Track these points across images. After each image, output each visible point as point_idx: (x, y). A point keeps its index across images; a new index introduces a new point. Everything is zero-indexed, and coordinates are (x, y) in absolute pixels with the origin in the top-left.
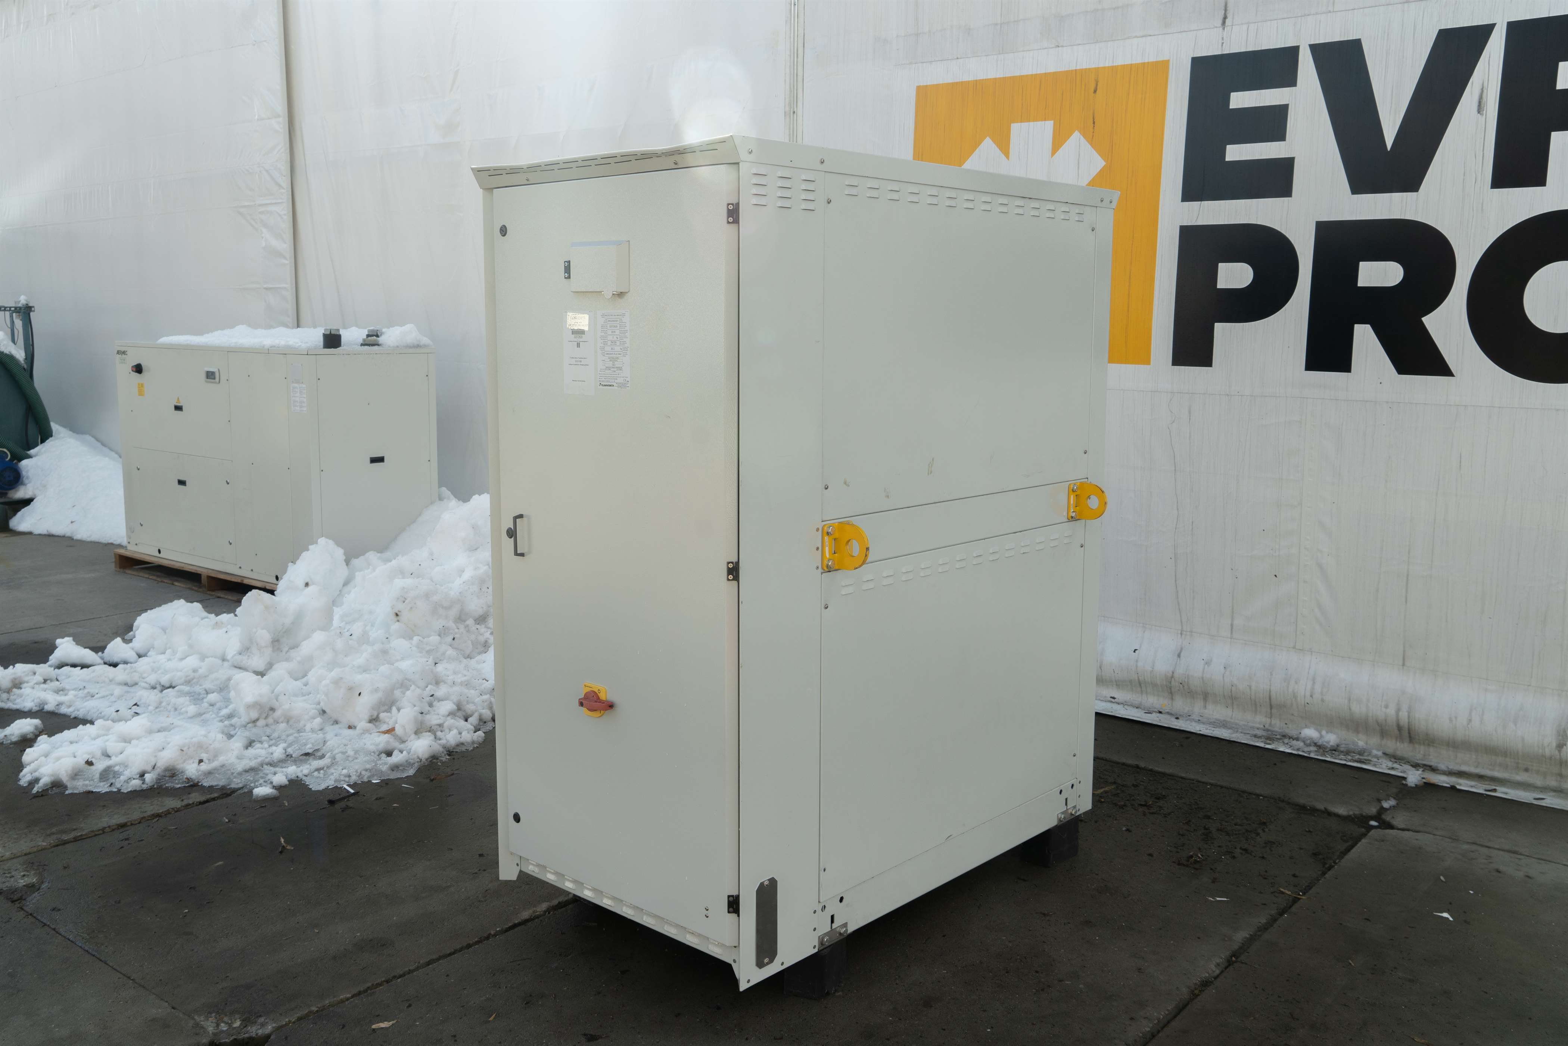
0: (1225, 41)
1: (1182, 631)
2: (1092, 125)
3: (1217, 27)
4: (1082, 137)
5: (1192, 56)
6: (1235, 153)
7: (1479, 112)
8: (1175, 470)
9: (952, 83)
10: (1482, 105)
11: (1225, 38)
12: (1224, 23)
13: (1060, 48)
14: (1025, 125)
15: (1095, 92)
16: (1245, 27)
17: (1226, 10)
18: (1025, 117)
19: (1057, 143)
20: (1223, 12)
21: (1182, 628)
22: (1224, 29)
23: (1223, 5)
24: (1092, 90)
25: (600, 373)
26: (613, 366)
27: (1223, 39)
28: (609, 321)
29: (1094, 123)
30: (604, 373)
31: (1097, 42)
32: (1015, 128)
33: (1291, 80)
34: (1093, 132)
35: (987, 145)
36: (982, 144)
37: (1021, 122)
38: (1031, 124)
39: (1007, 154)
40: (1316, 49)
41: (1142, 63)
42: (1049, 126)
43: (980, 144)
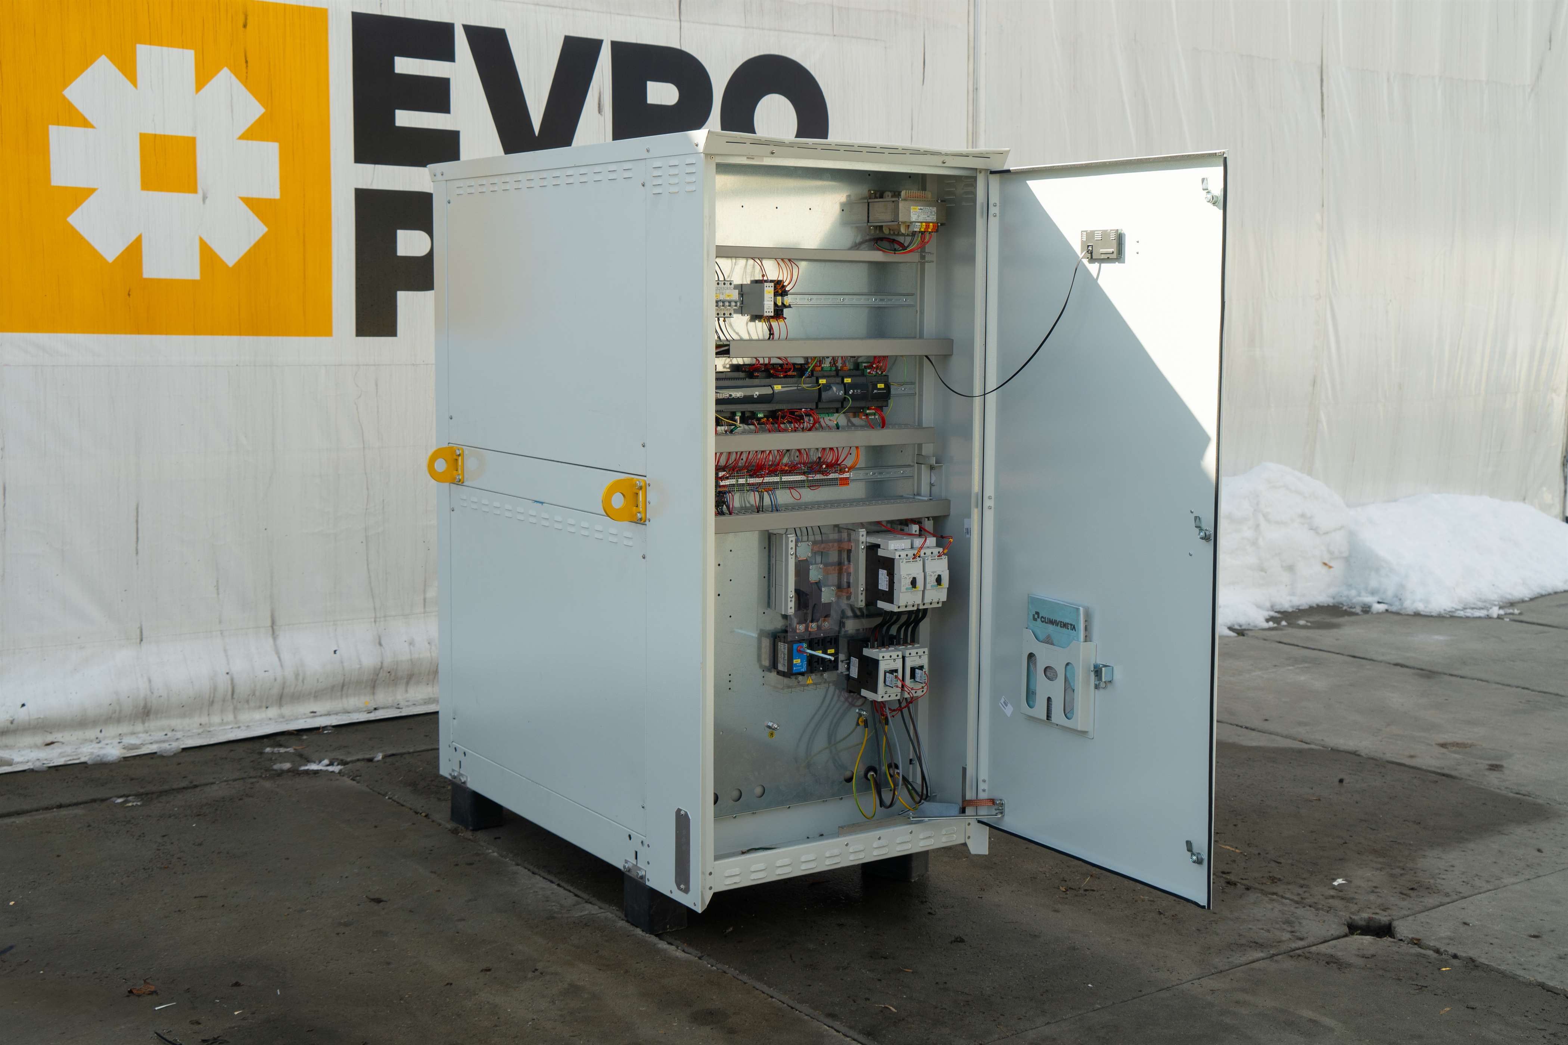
1: (375, 618)
2: (245, 65)
4: (233, 77)
5: (352, 11)
6: (405, 118)
7: (599, 113)
8: (364, 447)
10: (601, 107)
14: (156, 49)
15: (245, 26)
18: (155, 39)
19: (202, 79)
21: (375, 616)
24: (241, 24)
32: (144, 52)
33: (448, 55)
34: (247, 73)
35: (103, 65)
36: (96, 63)
37: (150, 44)
38: (165, 49)
39: (133, 80)
40: (470, 30)
41: (297, 6)
42: (189, 56)
43: (92, 63)
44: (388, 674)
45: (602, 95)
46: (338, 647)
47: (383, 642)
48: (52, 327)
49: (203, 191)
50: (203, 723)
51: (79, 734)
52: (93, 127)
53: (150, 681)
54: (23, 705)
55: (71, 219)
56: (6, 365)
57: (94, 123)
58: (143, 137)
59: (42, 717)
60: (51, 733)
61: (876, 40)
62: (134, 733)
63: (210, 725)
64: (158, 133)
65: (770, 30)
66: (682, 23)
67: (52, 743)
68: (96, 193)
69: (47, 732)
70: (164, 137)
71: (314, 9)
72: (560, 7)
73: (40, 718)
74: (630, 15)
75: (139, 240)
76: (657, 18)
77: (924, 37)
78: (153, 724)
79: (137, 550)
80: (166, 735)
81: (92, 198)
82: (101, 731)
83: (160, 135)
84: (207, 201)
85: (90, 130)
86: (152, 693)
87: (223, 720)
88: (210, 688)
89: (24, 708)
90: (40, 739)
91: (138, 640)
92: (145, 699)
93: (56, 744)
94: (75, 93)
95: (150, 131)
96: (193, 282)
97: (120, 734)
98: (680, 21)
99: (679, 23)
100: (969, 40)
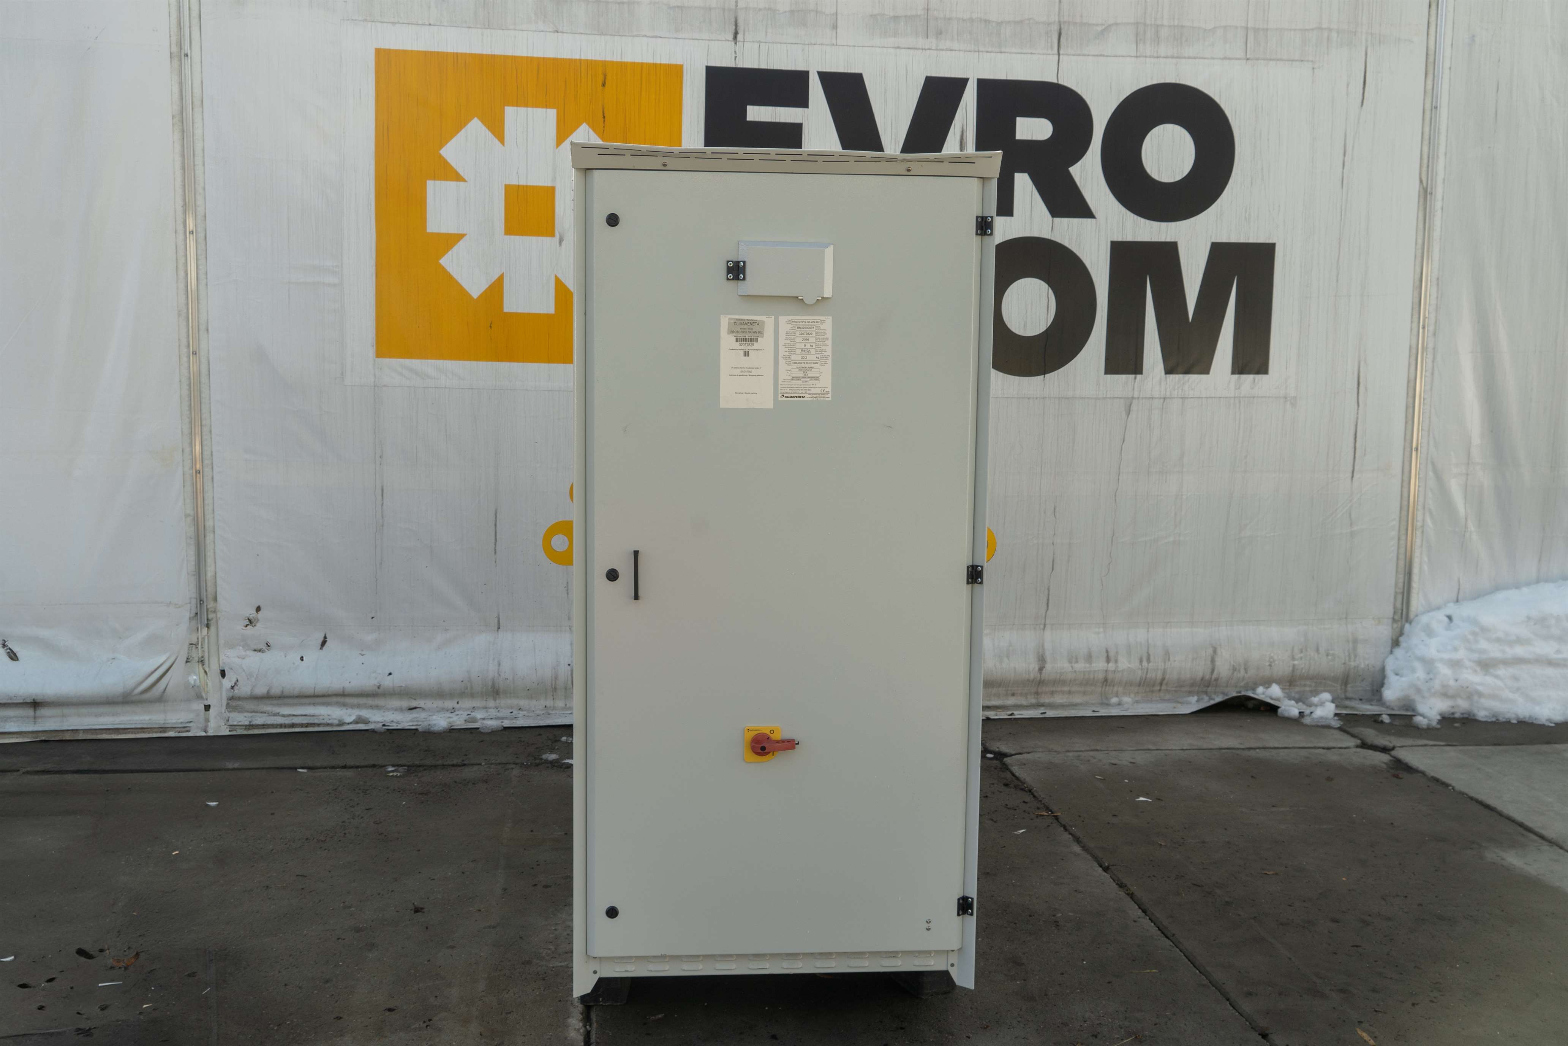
0: (737, 55)
2: (602, 119)
3: (728, 41)
4: (591, 130)
5: (706, 65)
9: (425, 52)
10: (963, 145)
11: (737, 52)
12: (735, 38)
13: (559, 34)
14: (522, 110)
15: (604, 85)
16: (757, 45)
17: (736, 25)
18: (522, 102)
19: (563, 133)
20: (734, 27)
22: (736, 44)
23: (733, 20)
24: (600, 83)
25: (783, 383)
26: (804, 376)
27: (735, 53)
28: (798, 328)
29: (604, 117)
30: (790, 383)
31: (602, 34)
32: (510, 112)
33: (802, 101)
34: (604, 127)
35: (476, 127)
36: (469, 125)
37: (517, 106)
38: (530, 110)
39: (502, 140)
40: (824, 77)
41: (653, 64)
42: (551, 114)
43: (466, 124)
45: (965, 134)
48: (423, 355)
49: (559, 233)
50: (548, 705)
51: (439, 703)
52: (464, 181)
53: (499, 665)
54: (390, 674)
55: (442, 261)
56: (384, 386)
57: (466, 178)
58: (508, 189)
59: (404, 685)
60: (415, 699)
61: (1302, 61)
62: (486, 708)
63: (554, 708)
64: (521, 183)
65: (1167, 57)
66: (1061, 56)
67: (415, 708)
68: (465, 238)
69: (412, 698)
70: (526, 188)
71: (669, 66)
72: (923, 49)
73: (402, 686)
74: (1001, 52)
75: (501, 279)
76: (1031, 54)
77: (1366, 54)
78: (503, 702)
79: (495, 550)
80: (512, 712)
81: (461, 243)
82: (458, 703)
83: (523, 186)
84: (563, 243)
85: (462, 183)
86: (500, 675)
87: (566, 705)
88: (552, 677)
89: (391, 676)
90: (405, 704)
91: (496, 628)
92: (493, 680)
93: (418, 709)
94: (450, 152)
95: (514, 182)
96: (548, 315)
97: (474, 707)
98: (1059, 55)
99: (1057, 57)
100: (1427, 54)
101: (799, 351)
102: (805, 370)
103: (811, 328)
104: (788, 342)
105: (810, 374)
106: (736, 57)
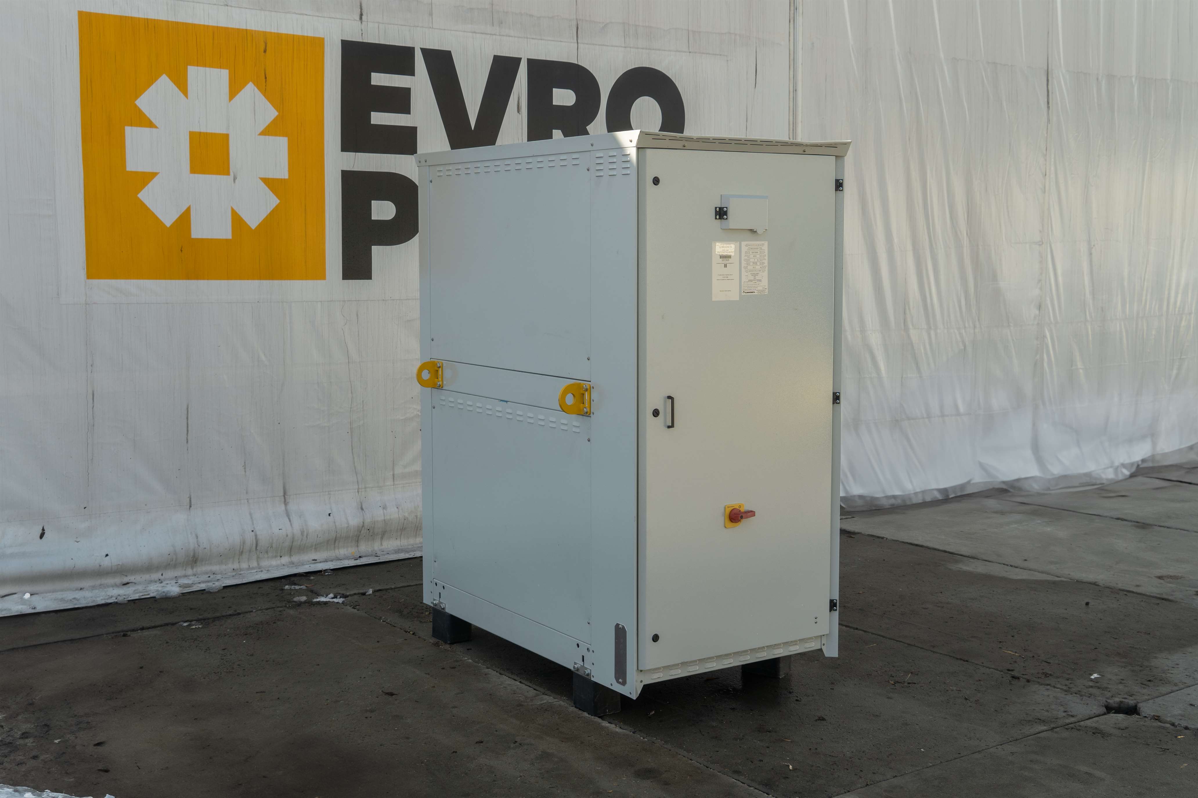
0: (363, 32)
1: (358, 489)
2: (264, 80)
3: (356, 20)
4: (256, 89)
5: (341, 39)
6: (378, 118)
7: (518, 112)
8: (349, 362)
9: (121, 16)
10: (520, 108)
11: (363, 30)
12: (361, 18)
13: (229, 7)
14: (201, 69)
15: (265, 51)
16: (376, 25)
17: (361, 9)
18: (201, 63)
19: (234, 90)
20: (360, 10)
21: (358, 487)
22: (362, 23)
23: (359, 4)
24: (263, 50)
25: (744, 284)
26: (754, 279)
27: (362, 30)
28: (751, 249)
29: (266, 78)
31: (262, 9)
32: (192, 71)
33: (410, 71)
34: (266, 86)
35: (164, 83)
36: (159, 80)
37: (197, 66)
38: (208, 69)
39: (185, 93)
40: (424, 51)
41: (302, 36)
42: (225, 73)
43: (156, 80)
44: (368, 531)
45: (520, 99)
46: (331, 510)
47: (363, 507)
48: (127, 275)
49: (234, 173)
50: (235, 568)
51: (147, 577)
52: (156, 127)
53: (197, 537)
54: (107, 555)
55: (140, 196)
56: (95, 303)
57: (157, 125)
58: (192, 134)
59: (120, 564)
60: (126, 576)
61: (721, 55)
62: (186, 576)
63: (241, 570)
64: (202, 131)
65: (643, 49)
66: (579, 44)
67: (128, 583)
68: (158, 176)
69: (124, 575)
70: (206, 134)
71: (314, 38)
72: (490, 34)
73: (119, 564)
74: (541, 40)
75: (188, 210)
76: (561, 41)
77: (756, 52)
78: (200, 569)
79: (187, 439)
80: (209, 577)
81: (155, 180)
82: (162, 575)
83: (204, 133)
84: (237, 181)
85: (154, 130)
86: (199, 546)
87: (249, 566)
88: (240, 542)
89: (108, 557)
90: (118, 580)
91: (188, 506)
92: (194, 550)
93: (130, 584)
94: (143, 102)
95: (197, 130)
96: (227, 240)
97: (176, 577)
98: (578, 43)
99: (576, 44)
100: (790, 54)
101: (751, 264)
102: (754, 275)
103: (757, 249)
104: (746, 258)
105: (757, 278)
106: (362, 34)
